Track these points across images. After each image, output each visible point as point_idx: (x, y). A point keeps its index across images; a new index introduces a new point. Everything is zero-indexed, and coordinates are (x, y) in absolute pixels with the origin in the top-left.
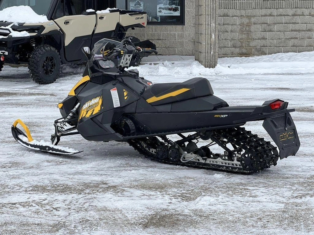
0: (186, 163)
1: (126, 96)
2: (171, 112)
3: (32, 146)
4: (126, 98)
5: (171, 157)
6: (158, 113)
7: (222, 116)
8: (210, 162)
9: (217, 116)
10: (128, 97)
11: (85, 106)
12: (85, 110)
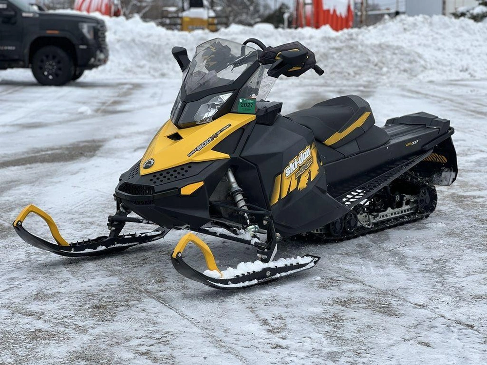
2: (360, 153)
6: (344, 158)
7: (413, 143)
8: (380, 217)
9: (409, 144)
11: (289, 169)
12: (291, 176)
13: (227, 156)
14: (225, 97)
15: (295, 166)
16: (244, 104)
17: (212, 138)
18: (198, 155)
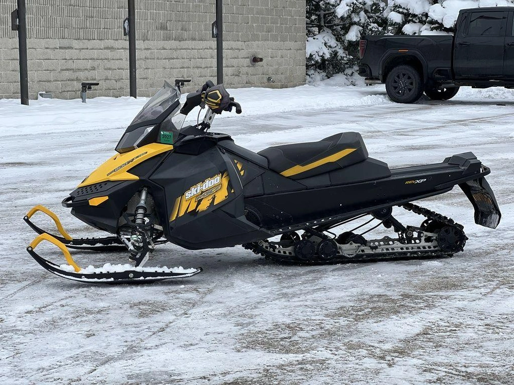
0: (353, 258)
1: (241, 170)
2: (331, 186)
3: (87, 276)
4: (242, 173)
5: (322, 254)
6: (307, 189)
7: (418, 181)
8: (383, 250)
9: (410, 182)
10: (246, 172)
11: (190, 192)
12: (191, 199)
13: (137, 178)
14: (150, 129)
15: (196, 191)
16: (165, 136)
17: (129, 162)
18: (114, 175)
